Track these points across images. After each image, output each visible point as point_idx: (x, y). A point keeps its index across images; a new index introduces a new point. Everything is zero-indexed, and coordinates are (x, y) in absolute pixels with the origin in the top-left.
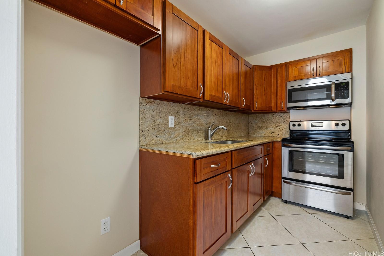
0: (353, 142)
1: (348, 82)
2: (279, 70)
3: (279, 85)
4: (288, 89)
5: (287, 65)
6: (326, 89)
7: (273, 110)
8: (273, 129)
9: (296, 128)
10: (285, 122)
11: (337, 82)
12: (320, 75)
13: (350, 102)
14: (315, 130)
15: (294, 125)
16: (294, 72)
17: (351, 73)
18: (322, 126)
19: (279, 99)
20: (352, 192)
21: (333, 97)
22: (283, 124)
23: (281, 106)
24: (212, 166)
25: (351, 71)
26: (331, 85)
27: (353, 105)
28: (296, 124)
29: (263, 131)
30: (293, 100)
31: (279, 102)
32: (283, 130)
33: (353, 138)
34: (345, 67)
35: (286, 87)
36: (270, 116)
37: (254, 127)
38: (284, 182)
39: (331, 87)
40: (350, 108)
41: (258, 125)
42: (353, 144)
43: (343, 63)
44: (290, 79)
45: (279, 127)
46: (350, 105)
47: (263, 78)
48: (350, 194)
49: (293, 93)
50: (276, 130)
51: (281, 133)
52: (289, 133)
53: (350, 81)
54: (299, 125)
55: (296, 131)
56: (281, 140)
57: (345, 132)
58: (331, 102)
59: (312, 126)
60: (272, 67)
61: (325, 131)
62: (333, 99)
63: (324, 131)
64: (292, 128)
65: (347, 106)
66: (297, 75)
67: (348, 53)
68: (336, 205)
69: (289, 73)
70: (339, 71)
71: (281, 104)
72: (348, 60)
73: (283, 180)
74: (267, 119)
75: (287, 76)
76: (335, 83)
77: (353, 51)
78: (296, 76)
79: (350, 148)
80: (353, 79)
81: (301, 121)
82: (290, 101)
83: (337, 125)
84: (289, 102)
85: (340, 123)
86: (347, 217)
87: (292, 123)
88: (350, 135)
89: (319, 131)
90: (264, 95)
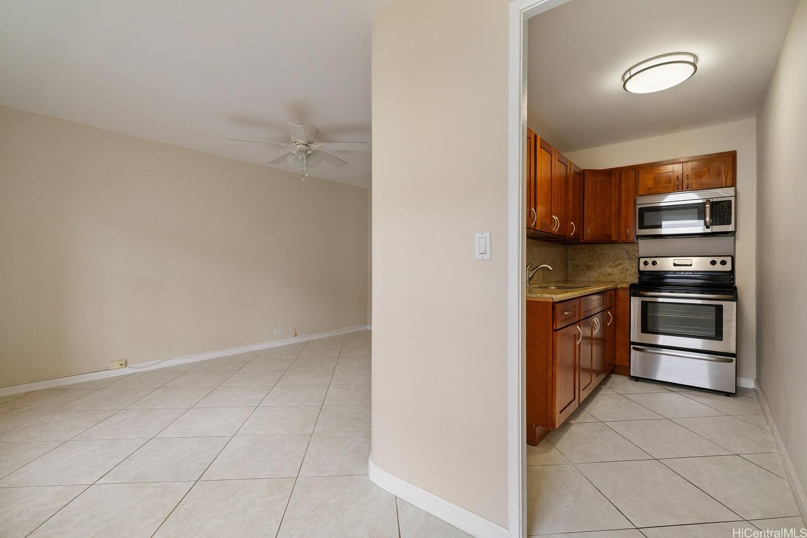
0: (736, 288)
1: (730, 202)
2: (623, 177)
3: (623, 200)
4: (638, 207)
5: (636, 169)
6: (696, 210)
7: (614, 239)
8: (609, 270)
9: (650, 268)
10: (630, 259)
11: (714, 200)
12: (688, 188)
13: (734, 230)
14: (680, 272)
15: (646, 263)
16: (647, 180)
17: (734, 188)
18: (691, 265)
19: (622, 222)
20: (734, 359)
21: (708, 222)
22: (627, 262)
23: (626, 233)
24: (566, 313)
25: (734, 184)
26: (704, 204)
27: (737, 234)
28: (650, 261)
29: (593, 273)
30: (645, 224)
31: (623, 227)
32: (627, 270)
33: (738, 283)
34: (726, 178)
35: (635, 205)
36: (606, 249)
37: (577, 266)
38: (634, 348)
39: (705, 208)
40: (733, 237)
41: (584, 262)
42: (736, 290)
43: (723, 172)
44: (640, 192)
45: (621, 266)
46: (733, 234)
47: (598, 190)
48: (732, 361)
49: (647, 215)
50: (616, 271)
51: (623, 275)
52: (637, 276)
53: (733, 199)
54: (654, 263)
55: (650, 273)
56: (628, 286)
57: (725, 274)
58: (703, 229)
59: (675, 265)
60: (612, 172)
61: (695, 273)
62: (708, 225)
63: (693, 272)
64: (642, 267)
65: (730, 234)
66: (653, 186)
67: (730, 159)
68: (713, 378)
69: (640, 183)
70: (716, 183)
71: (626, 229)
72: (730, 168)
73: (632, 346)
74: (599, 253)
75: (636, 186)
76: (711, 201)
77: (737, 154)
78: (650, 188)
79: (731, 297)
80: (737, 197)
81: (657, 257)
82: (642, 227)
83: (713, 263)
84: (640, 228)
85: (718, 260)
86: (728, 394)
87: (642, 261)
88: (733, 279)
89: (686, 273)
90: (600, 215)
